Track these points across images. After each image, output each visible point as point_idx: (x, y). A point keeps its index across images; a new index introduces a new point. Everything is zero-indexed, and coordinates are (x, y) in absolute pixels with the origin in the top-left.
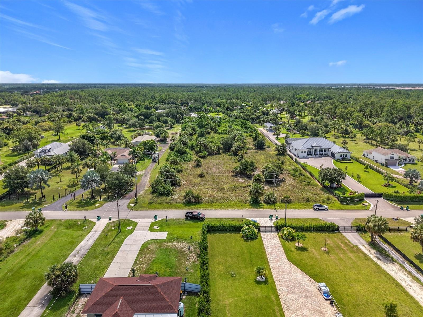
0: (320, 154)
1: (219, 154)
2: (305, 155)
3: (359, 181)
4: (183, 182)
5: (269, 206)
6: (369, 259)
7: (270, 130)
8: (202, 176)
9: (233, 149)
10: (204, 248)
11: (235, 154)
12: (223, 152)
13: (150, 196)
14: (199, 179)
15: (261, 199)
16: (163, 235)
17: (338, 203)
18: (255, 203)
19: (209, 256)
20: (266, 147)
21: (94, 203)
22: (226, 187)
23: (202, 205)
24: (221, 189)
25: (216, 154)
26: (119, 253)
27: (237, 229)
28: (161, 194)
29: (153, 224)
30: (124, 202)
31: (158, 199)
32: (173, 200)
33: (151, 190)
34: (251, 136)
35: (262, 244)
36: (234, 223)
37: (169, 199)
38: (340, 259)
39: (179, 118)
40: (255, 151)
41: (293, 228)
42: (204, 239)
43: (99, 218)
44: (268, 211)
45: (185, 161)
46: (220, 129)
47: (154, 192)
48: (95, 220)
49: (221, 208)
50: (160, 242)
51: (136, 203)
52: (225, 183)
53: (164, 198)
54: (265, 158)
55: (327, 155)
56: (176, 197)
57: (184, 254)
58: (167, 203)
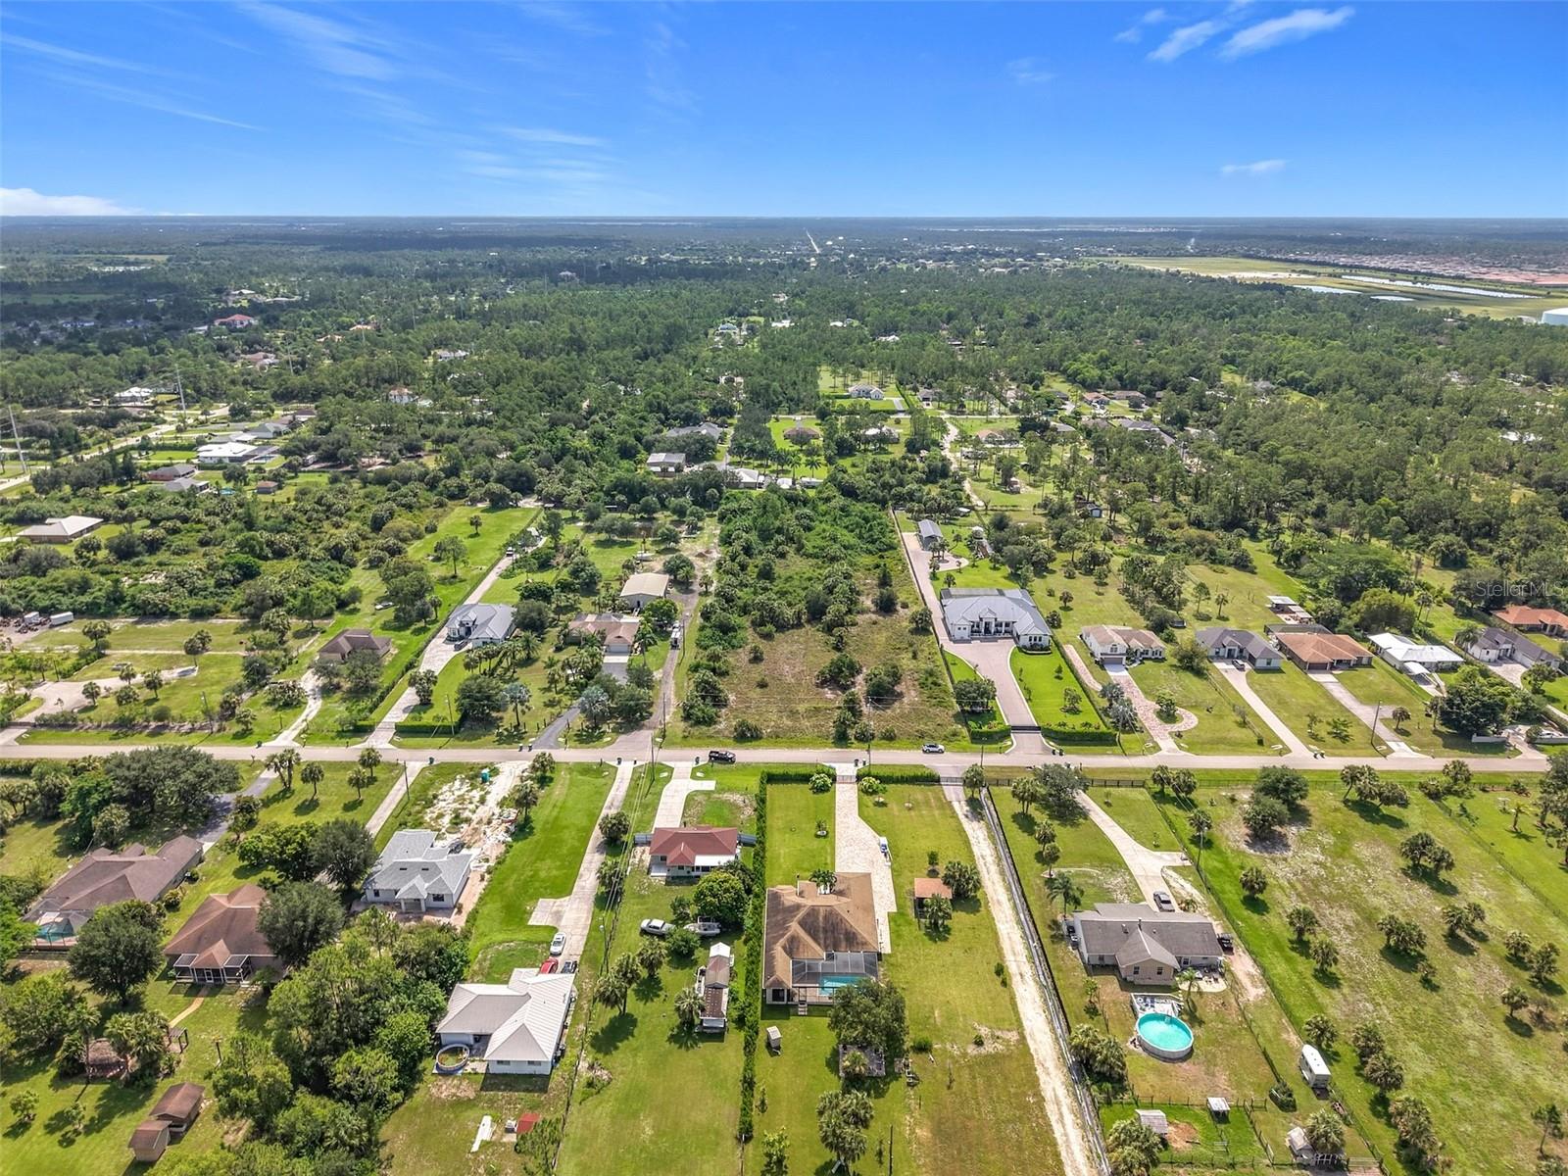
0: (997, 632)
1: (799, 625)
2: (966, 634)
3: (1029, 700)
4: (732, 697)
5: (861, 745)
6: (954, 815)
7: (928, 542)
8: (763, 685)
9: (827, 618)
10: (762, 801)
11: (829, 629)
12: (809, 621)
13: (682, 725)
14: (758, 690)
15: (851, 732)
16: (709, 785)
17: (966, 742)
18: (841, 739)
19: (768, 810)
20: (898, 608)
21: (600, 737)
22: (801, 708)
23: (761, 742)
24: (793, 713)
25: (793, 627)
26: (661, 806)
27: (805, 779)
28: (698, 723)
29: (694, 770)
30: (645, 736)
31: (696, 731)
32: (718, 732)
33: (681, 713)
34: (877, 566)
35: (834, 797)
36: (803, 771)
37: (712, 730)
38: (922, 816)
39: (713, 497)
40: (874, 617)
41: (876, 777)
42: (763, 790)
43: (619, 761)
44: (858, 752)
45: (733, 647)
46: (811, 542)
47: (687, 717)
48: (615, 763)
49: (790, 747)
50: (708, 793)
51: (664, 737)
52: (802, 701)
53: (704, 728)
54: (888, 639)
55: (1011, 633)
56: (721, 726)
57: (738, 808)
58: (711, 737)
